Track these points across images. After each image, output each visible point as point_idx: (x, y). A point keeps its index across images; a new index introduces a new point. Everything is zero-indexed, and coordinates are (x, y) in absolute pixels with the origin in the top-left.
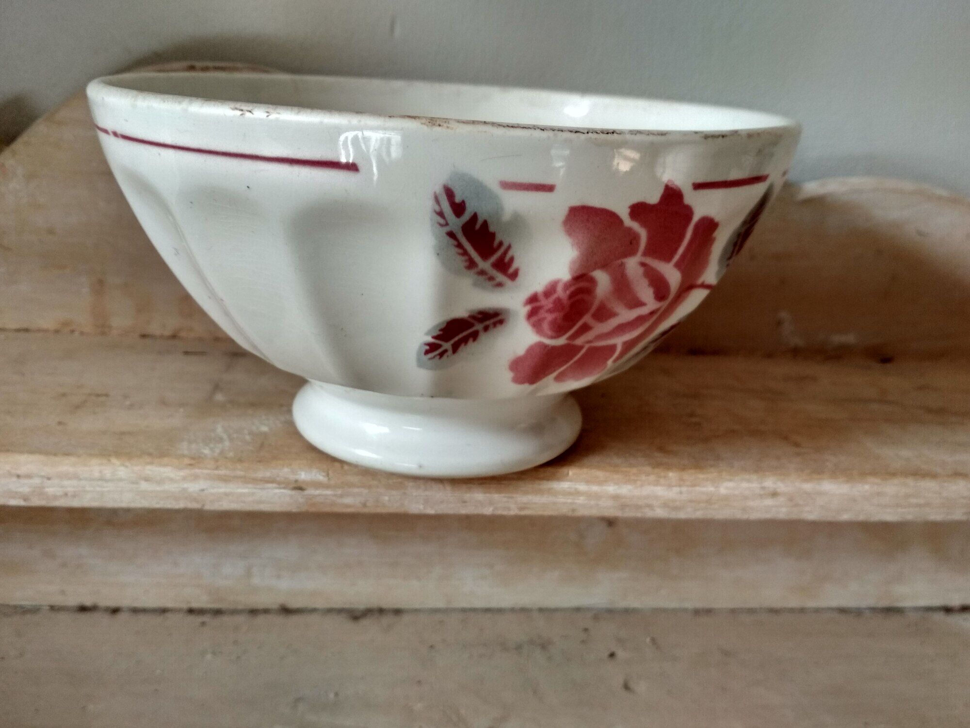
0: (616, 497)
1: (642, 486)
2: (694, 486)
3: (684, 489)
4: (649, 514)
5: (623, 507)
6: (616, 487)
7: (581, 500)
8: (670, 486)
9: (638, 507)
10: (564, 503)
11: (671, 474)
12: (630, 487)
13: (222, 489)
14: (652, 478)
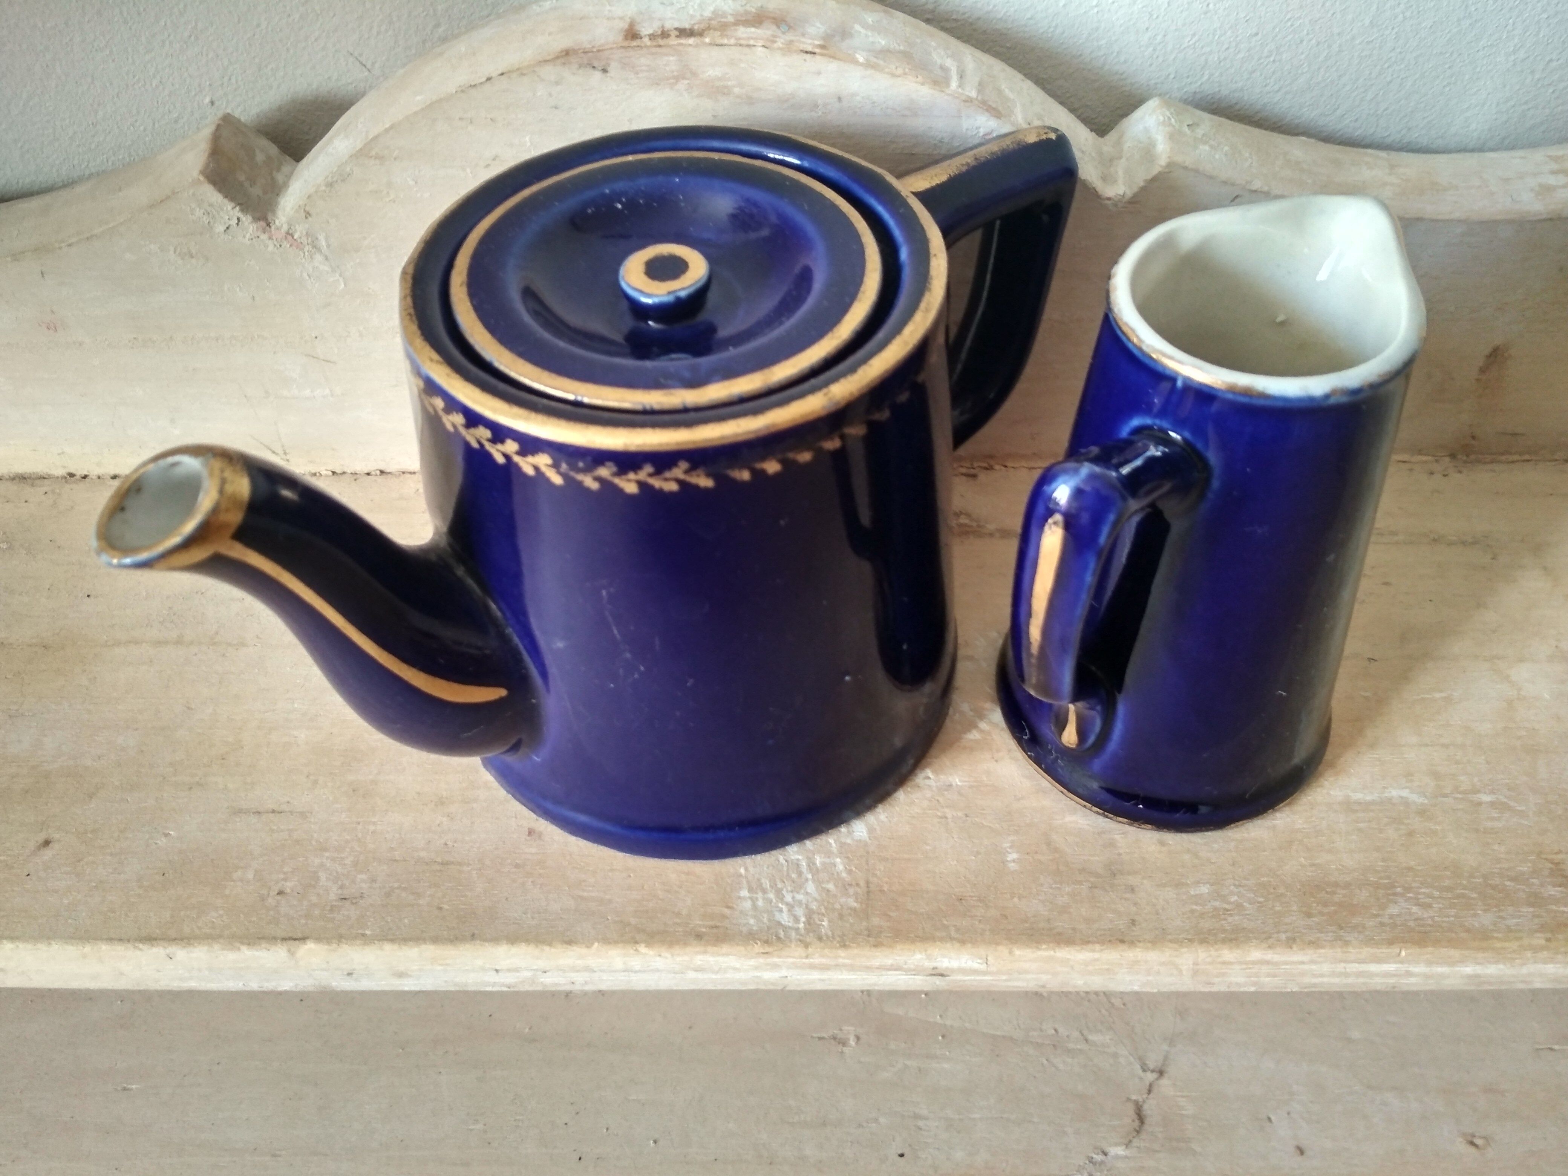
0: (1473, 976)
1: (1522, 964)
4: (1521, 986)
5: (1480, 983)
6: (1478, 967)
7: (1412, 980)
9: (1506, 982)
10: (1383, 982)
12: (1500, 966)
13: (815, 975)
14: (1542, 954)
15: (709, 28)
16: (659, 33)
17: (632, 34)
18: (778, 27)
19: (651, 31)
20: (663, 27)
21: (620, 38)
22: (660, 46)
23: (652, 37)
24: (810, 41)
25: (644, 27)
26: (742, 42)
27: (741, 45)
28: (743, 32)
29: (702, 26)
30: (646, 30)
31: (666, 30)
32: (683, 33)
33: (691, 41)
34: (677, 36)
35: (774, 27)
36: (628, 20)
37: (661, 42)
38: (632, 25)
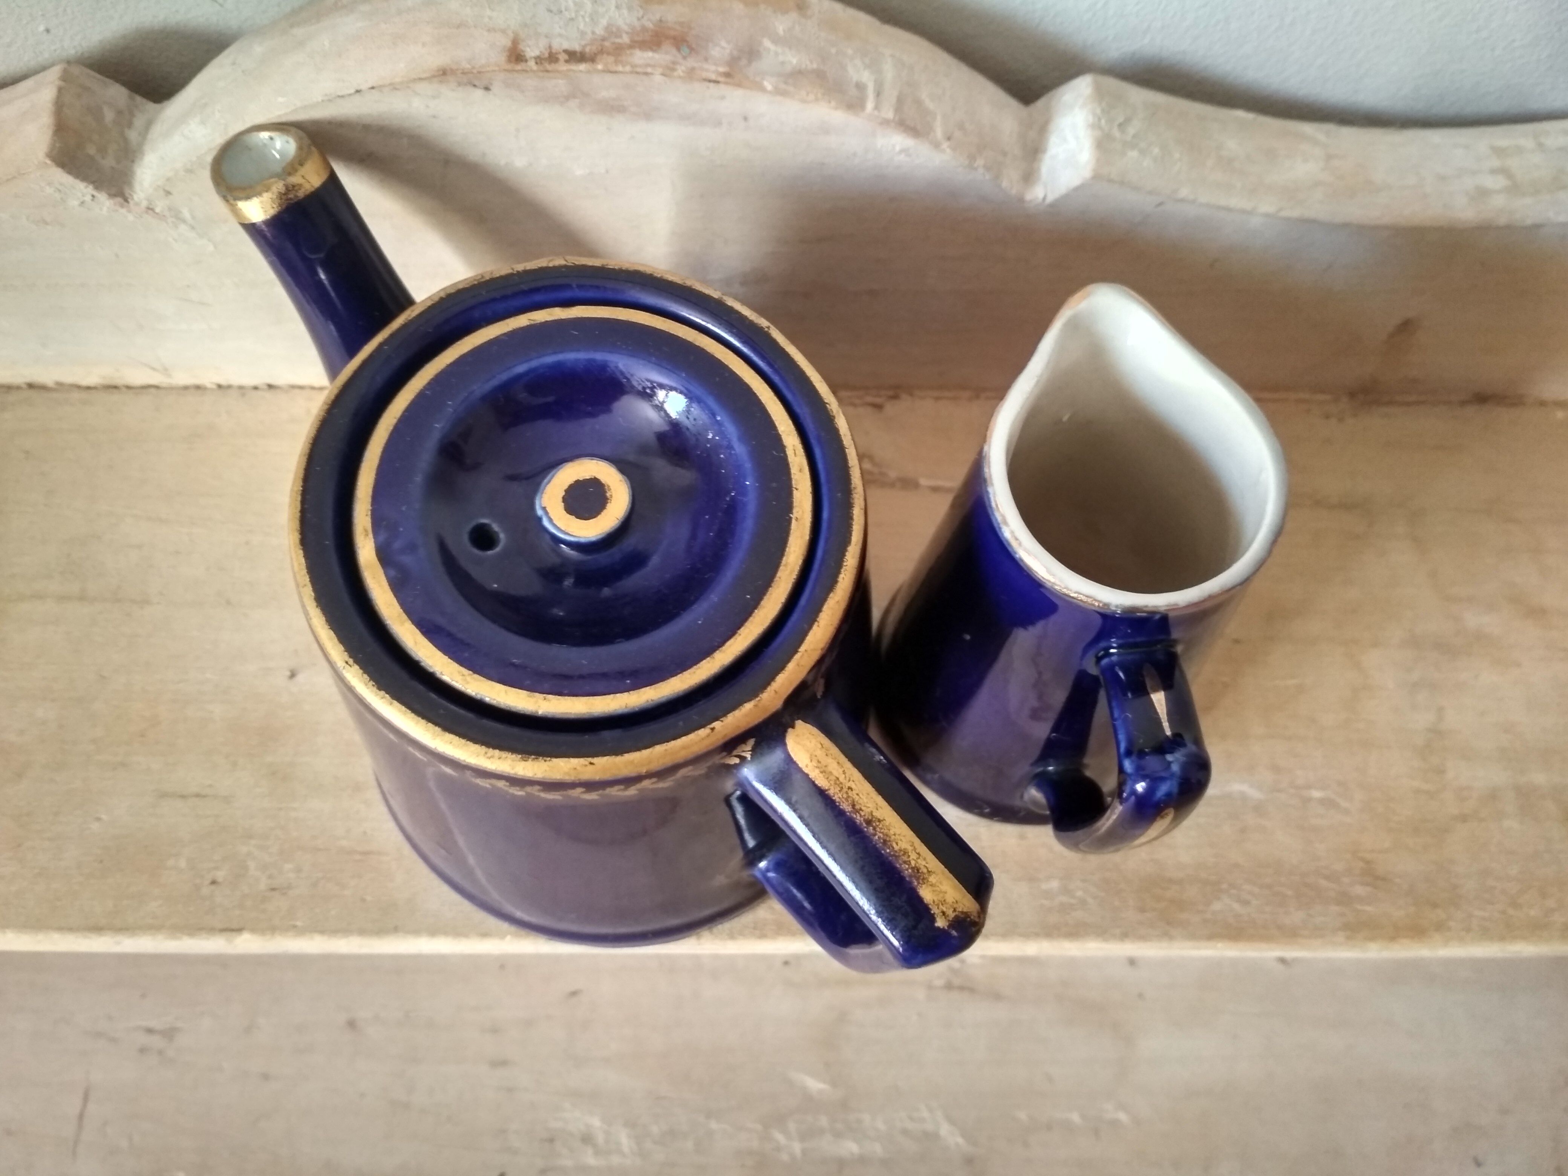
2: (1401, 949)
3: (1385, 951)
8: (1365, 951)
11: (1372, 945)
12: (1303, 952)
15: (602, 51)
16: (547, 55)
17: (516, 56)
18: (679, 49)
19: (536, 53)
20: (550, 47)
21: (502, 59)
22: (547, 71)
23: (539, 60)
24: (713, 68)
25: (529, 47)
26: (639, 70)
27: (637, 73)
28: (640, 57)
29: (594, 48)
30: (531, 51)
31: (554, 51)
32: (575, 57)
33: (582, 67)
34: (566, 61)
35: (674, 51)
36: (511, 35)
37: (549, 67)
38: (515, 42)
